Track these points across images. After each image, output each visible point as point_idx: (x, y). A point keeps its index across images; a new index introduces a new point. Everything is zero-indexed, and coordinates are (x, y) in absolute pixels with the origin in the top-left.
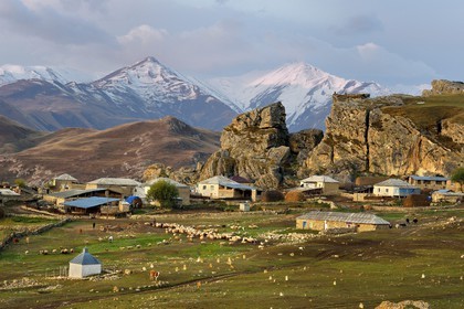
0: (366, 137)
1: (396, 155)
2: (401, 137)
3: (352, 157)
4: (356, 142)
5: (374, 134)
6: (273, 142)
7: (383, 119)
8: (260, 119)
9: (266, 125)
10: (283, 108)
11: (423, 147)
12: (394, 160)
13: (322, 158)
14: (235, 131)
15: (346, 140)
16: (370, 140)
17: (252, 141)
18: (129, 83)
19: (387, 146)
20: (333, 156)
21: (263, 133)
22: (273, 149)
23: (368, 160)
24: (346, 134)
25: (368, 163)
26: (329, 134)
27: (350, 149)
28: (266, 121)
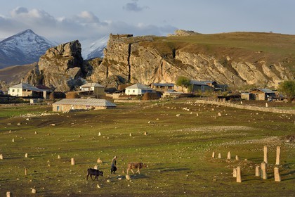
0: (128, 60)
1: (147, 72)
2: (150, 60)
3: (120, 73)
4: (122, 64)
5: (133, 59)
6: (71, 65)
7: (139, 49)
8: (64, 51)
9: (67, 55)
10: (79, 45)
11: (164, 67)
12: (146, 75)
13: (101, 74)
14: (48, 58)
15: (116, 63)
16: (131, 63)
17: (58, 64)
18: (17, 44)
19: (142, 66)
20: (108, 73)
21: (65, 59)
22: (70, 69)
23: (129, 76)
24: (116, 59)
25: (129, 77)
26: (106, 60)
27: (118, 69)
28: (67, 52)
